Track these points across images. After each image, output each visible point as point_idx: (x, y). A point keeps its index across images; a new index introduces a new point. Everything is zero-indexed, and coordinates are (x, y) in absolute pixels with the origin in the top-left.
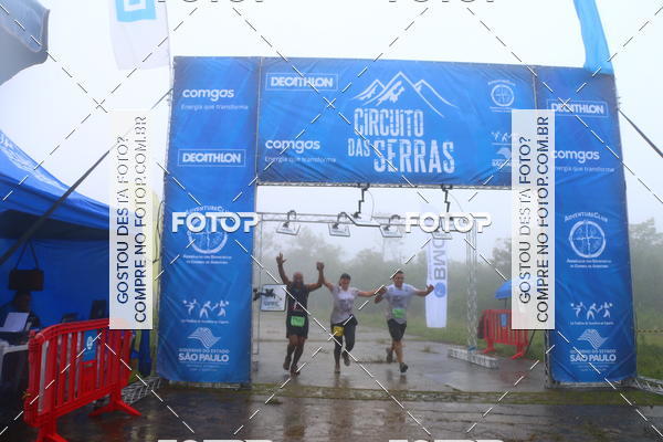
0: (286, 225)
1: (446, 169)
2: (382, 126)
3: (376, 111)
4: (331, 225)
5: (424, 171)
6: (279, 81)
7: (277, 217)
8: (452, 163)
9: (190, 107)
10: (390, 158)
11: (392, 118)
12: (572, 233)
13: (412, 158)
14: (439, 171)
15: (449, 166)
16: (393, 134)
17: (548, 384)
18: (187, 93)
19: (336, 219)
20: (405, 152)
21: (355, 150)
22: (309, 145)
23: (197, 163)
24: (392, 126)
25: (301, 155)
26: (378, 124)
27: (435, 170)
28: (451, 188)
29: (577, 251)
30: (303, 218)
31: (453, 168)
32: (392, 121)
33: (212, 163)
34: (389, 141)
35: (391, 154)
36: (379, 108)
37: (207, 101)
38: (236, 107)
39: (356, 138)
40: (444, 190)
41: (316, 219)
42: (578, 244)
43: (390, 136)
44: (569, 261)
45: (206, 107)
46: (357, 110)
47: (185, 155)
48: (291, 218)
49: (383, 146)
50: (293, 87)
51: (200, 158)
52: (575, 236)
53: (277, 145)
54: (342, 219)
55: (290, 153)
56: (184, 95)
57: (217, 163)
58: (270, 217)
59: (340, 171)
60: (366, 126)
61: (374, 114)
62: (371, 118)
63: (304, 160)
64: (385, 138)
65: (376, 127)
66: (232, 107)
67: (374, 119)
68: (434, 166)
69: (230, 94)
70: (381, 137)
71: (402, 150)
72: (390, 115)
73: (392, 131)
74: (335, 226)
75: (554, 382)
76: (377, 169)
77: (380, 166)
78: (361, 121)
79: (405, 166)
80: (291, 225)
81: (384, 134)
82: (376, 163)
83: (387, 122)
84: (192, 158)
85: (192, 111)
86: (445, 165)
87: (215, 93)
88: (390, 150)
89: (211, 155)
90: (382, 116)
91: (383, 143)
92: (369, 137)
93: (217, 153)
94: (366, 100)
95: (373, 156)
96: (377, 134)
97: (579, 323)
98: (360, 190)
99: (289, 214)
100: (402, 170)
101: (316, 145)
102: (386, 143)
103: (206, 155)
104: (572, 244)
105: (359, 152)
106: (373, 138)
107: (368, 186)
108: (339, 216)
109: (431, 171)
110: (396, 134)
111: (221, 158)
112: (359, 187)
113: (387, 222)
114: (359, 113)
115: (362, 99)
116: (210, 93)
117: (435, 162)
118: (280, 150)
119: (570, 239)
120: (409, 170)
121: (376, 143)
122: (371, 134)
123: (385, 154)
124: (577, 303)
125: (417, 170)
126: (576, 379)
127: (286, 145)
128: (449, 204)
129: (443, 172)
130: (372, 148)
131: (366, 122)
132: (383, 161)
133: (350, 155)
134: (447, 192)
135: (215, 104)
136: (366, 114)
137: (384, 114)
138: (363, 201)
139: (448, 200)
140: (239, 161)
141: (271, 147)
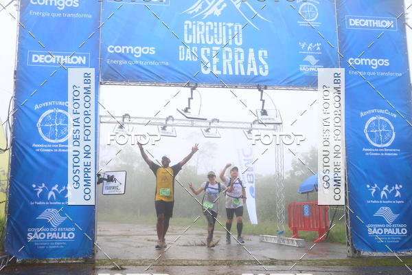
1: (261, 72)
2: (207, 36)
3: (202, 23)
5: (243, 73)
8: (266, 67)
9: (38, 14)
10: (215, 63)
11: (216, 29)
12: (366, 127)
13: (233, 63)
14: (256, 74)
15: (264, 70)
16: (217, 43)
20: (227, 58)
21: (185, 55)
22: (145, 50)
24: (216, 36)
25: (139, 59)
26: (205, 34)
27: (252, 73)
28: (266, 89)
29: (371, 142)
31: (267, 72)
32: (216, 32)
34: (214, 48)
36: (205, 21)
38: (81, 16)
40: (260, 90)
42: (372, 135)
43: (214, 45)
45: (54, 15)
46: (187, 22)
47: (34, 56)
49: (208, 52)
51: (48, 59)
52: (369, 129)
53: (118, 49)
55: (130, 57)
56: (32, 2)
60: (194, 36)
61: (201, 26)
62: (198, 29)
63: (141, 63)
64: (210, 46)
65: (202, 37)
66: (77, 15)
67: (201, 30)
68: (252, 69)
69: (74, 3)
70: (207, 45)
71: (224, 56)
72: (214, 27)
73: (216, 40)
75: (355, 252)
76: (204, 72)
77: (206, 69)
78: (190, 32)
79: (227, 70)
81: (209, 43)
82: (203, 67)
83: (211, 33)
85: (40, 17)
86: (261, 69)
88: (214, 56)
89: (59, 57)
90: (207, 27)
91: (208, 49)
92: (196, 45)
93: (64, 55)
94: (194, 13)
95: (200, 61)
96: (203, 42)
100: (225, 73)
101: (151, 51)
102: (211, 50)
103: (55, 57)
104: (367, 136)
105: (189, 57)
106: (200, 46)
107: (196, 86)
109: (249, 74)
110: (220, 43)
111: (68, 60)
112: (188, 87)
114: (188, 25)
115: (191, 13)
116: (56, 3)
117: (252, 67)
118: (120, 54)
119: (365, 131)
120: (231, 73)
121: (203, 50)
122: (198, 42)
123: (210, 58)
124: (372, 185)
125: (237, 73)
127: (125, 49)
128: (264, 101)
129: (259, 75)
130: (199, 52)
131: (194, 32)
132: (209, 65)
133: (181, 59)
134: (262, 92)
135: (62, 12)
136: (194, 26)
137: (210, 26)
138: (192, 98)
139: (263, 99)
140: (84, 63)
141: (113, 51)
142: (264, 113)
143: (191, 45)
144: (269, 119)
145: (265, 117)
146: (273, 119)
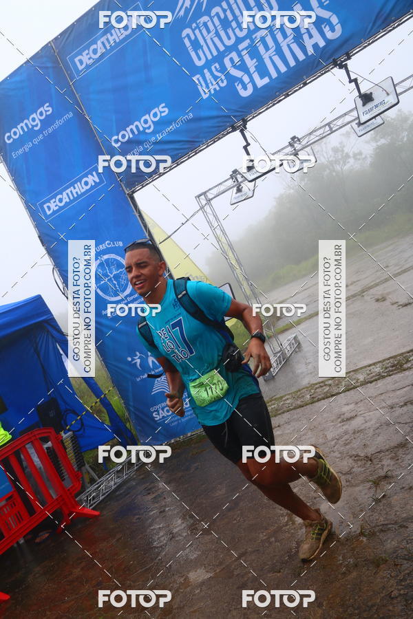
1: (330, 35)
2: (222, 33)
3: (205, 19)
5: (301, 57)
6: (84, 59)
8: (335, 20)
9: (20, 152)
10: (252, 69)
11: (228, 13)
13: (279, 51)
14: (322, 44)
15: (333, 30)
16: (241, 34)
18: (9, 138)
20: (267, 48)
21: (207, 86)
22: (155, 115)
23: (61, 208)
24: (234, 24)
25: (154, 133)
26: (217, 34)
27: (315, 46)
28: (349, 58)
31: (338, 28)
32: (230, 17)
33: (75, 199)
34: (241, 47)
35: (251, 64)
36: (208, 13)
37: (30, 134)
38: (62, 121)
39: (199, 70)
40: (341, 67)
43: (239, 40)
45: (36, 141)
46: (184, 33)
47: (45, 206)
49: (236, 59)
50: (102, 55)
51: (61, 200)
53: (124, 136)
55: (142, 138)
56: (8, 142)
57: (79, 196)
59: (204, 124)
60: (205, 48)
61: (205, 24)
62: (204, 31)
63: (159, 137)
64: (234, 48)
65: (216, 40)
66: (58, 123)
67: (209, 32)
68: (313, 41)
69: (47, 109)
70: (229, 49)
71: (261, 49)
72: (224, 11)
73: (237, 31)
76: (244, 94)
77: (245, 88)
78: (196, 45)
79: (276, 67)
81: (229, 43)
82: (239, 87)
83: (225, 24)
84: (53, 205)
85: (25, 153)
86: (327, 30)
87: (34, 120)
88: (247, 58)
89: (68, 191)
90: (216, 20)
91: (234, 55)
92: (215, 59)
93: (72, 185)
94: (187, 10)
95: (232, 80)
96: (222, 48)
98: (238, 133)
100: (274, 75)
101: (162, 111)
102: (240, 55)
103: (64, 193)
105: (214, 87)
106: (219, 58)
107: (245, 122)
109: (310, 51)
110: (245, 32)
111: (79, 188)
112: (234, 129)
114: (188, 36)
115: (182, 13)
116: (30, 123)
117: (311, 36)
118: (129, 141)
120: (283, 69)
121: (227, 61)
122: (215, 53)
123: (243, 67)
125: (292, 63)
127: (132, 130)
128: (355, 81)
129: (328, 42)
130: (223, 69)
131: (202, 42)
132: (246, 79)
133: (205, 97)
134: (346, 67)
135: (40, 131)
136: (197, 32)
137: (217, 14)
138: (248, 144)
139: (353, 77)
140: (98, 181)
141: (119, 144)
142: (367, 98)
143: (208, 64)
144: (376, 106)
145: (370, 105)
146: (382, 103)
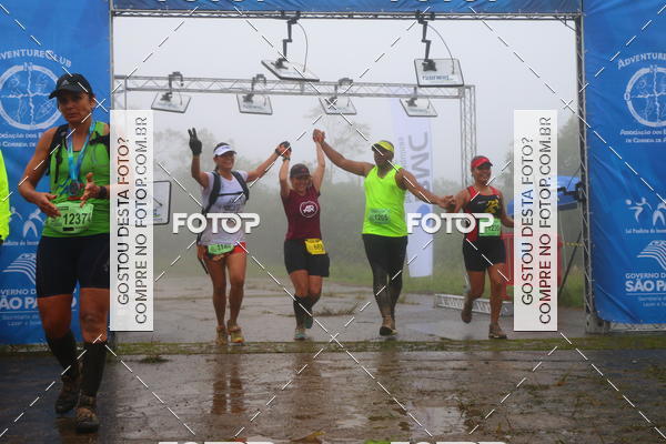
0: (166, 98)
4: (241, 96)
7: (151, 84)
12: (629, 88)
17: (592, 327)
19: (249, 86)
28: (432, 18)
29: (638, 118)
30: (194, 86)
40: (421, 21)
41: (216, 86)
42: (639, 104)
44: (623, 132)
48: (175, 84)
52: (635, 91)
54: (258, 87)
58: (140, 83)
74: (248, 99)
75: (600, 324)
80: (175, 97)
97: (641, 231)
99: (171, 78)
104: (630, 103)
107: (298, 17)
108: (254, 81)
112: (283, 17)
113: (331, 89)
119: (627, 96)
124: (636, 199)
126: (634, 318)
128: (428, 43)
134: (425, 25)
138: (290, 40)
139: (427, 38)
142: (430, 65)
144: (439, 78)
145: (431, 73)
146: (446, 78)
